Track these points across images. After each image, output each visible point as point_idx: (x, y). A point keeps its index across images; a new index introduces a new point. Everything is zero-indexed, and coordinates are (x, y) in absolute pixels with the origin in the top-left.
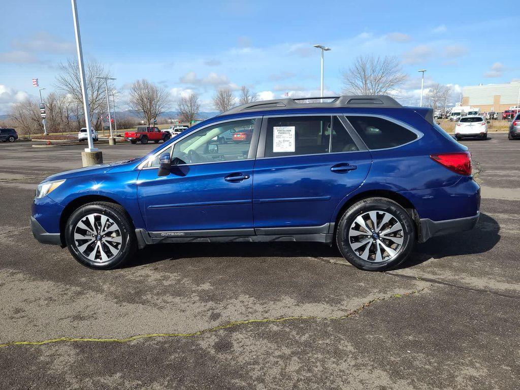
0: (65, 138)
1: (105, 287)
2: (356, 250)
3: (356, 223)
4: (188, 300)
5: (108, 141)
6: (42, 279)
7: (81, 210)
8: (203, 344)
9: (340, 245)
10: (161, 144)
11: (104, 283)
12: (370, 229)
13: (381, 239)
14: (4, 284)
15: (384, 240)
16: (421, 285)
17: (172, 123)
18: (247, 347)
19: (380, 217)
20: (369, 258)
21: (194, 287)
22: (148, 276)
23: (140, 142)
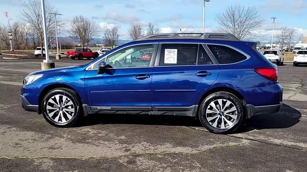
0: (26, 53)
1: (65, 136)
2: (210, 122)
3: (210, 106)
4: (113, 143)
5: (56, 57)
6: (28, 131)
7: (52, 92)
8: (121, 161)
9: (201, 118)
10: (93, 60)
11: (64, 134)
12: (218, 109)
13: (224, 115)
14: (6, 132)
15: (226, 116)
16: (244, 141)
17: (99, 46)
18: (144, 163)
19: (224, 103)
20: (217, 126)
21: (116, 137)
22: (89, 131)
23: (77, 58)
